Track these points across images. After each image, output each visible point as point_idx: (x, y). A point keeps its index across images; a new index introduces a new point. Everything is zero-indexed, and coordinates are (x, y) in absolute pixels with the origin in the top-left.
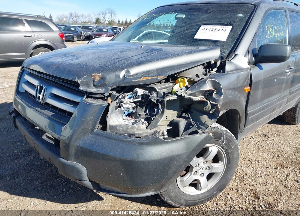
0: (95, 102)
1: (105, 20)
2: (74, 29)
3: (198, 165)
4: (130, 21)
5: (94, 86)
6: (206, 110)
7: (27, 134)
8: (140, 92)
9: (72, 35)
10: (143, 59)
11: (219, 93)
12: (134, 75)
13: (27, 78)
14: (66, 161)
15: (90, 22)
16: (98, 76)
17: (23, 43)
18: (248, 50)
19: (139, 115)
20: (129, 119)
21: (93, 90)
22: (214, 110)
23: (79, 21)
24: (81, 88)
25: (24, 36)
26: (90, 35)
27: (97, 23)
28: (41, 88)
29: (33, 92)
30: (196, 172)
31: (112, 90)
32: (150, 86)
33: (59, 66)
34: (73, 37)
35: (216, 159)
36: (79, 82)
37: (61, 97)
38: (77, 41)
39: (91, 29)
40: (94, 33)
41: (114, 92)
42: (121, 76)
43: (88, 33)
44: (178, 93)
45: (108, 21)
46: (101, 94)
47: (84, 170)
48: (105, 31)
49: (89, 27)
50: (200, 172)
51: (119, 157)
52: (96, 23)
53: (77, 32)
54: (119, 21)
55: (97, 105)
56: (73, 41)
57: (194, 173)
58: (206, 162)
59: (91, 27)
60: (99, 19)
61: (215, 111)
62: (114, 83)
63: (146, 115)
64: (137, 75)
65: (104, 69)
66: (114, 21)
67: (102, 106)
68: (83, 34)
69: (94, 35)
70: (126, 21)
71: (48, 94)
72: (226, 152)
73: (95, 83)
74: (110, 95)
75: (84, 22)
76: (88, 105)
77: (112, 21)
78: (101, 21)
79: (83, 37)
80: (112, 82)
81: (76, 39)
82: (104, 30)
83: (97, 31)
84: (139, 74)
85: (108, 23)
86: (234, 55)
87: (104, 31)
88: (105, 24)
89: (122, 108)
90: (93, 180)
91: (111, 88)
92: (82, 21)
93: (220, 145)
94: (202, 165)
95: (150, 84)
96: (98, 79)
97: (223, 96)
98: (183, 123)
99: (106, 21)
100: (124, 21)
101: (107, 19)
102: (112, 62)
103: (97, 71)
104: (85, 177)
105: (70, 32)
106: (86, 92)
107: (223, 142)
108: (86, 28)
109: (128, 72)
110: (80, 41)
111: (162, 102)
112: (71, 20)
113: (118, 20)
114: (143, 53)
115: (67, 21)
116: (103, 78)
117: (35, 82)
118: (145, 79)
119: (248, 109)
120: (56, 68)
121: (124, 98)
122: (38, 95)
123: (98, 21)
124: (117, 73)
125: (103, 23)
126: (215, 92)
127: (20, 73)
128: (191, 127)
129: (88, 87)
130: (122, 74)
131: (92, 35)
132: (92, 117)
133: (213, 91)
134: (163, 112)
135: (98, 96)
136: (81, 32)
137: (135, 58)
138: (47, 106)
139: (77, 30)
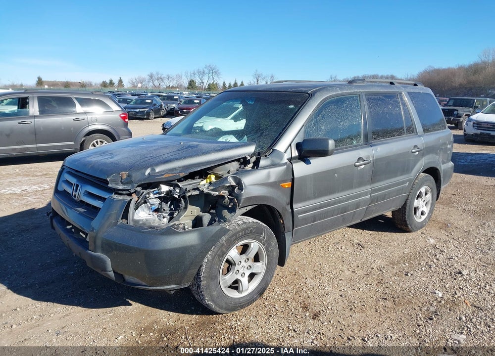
0: (119, 198)
1: (203, 83)
2: (149, 101)
3: (240, 263)
4: (242, 82)
5: (122, 183)
6: (226, 204)
7: (62, 232)
8: (165, 188)
9: (146, 110)
10: (172, 157)
11: (241, 189)
12: (158, 172)
13: (67, 177)
14: (93, 253)
15: (180, 87)
16: (125, 175)
17: (72, 129)
18: (290, 145)
19: (164, 210)
20: (154, 214)
21: (121, 187)
22: (232, 204)
23: (164, 85)
24: (110, 185)
25: (74, 120)
26: (174, 108)
27: (191, 87)
28: (77, 186)
29: (69, 190)
30: (238, 270)
31: (138, 186)
32: (173, 182)
33: (94, 165)
34: (148, 114)
35: (257, 259)
36: (108, 180)
37: (95, 194)
38: (155, 118)
39: (176, 100)
40: (180, 106)
41: (139, 189)
42: (147, 173)
43: (172, 105)
44: (200, 189)
45: (208, 84)
46: (128, 190)
47: (109, 261)
48: (197, 103)
49: (174, 96)
50: (241, 271)
51: (136, 246)
52: (188, 88)
53: (155, 105)
54: (224, 84)
55: (120, 200)
56: (148, 119)
57: (236, 273)
58: (248, 259)
59: (177, 97)
60: (193, 81)
61: (233, 206)
62: (139, 181)
63: (169, 210)
64: (161, 173)
65: (131, 168)
66: (216, 84)
67: (125, 201)
68: (163, 107)
69: (180, 109)
70: (235, 85)
71: (83, 191)
72: (267, 249)
73: (123, 181)
74: (136, 192)
75: (170, 86)
76: (113, 200)
77: (213, 83)
78: (197, 84)
79: (163, 112)
80: (137, 180)
81: (152, 115)
82: (195, 101)
83: (185, 103)
84: (163, 171)
85: (207, 87)
86: (272, 150)
87: (195, 103)
88: (202, 89)
89: (148, 204)
90: (117, 271)
91: (136, 185)
92: (168, 85)
93: (260, 241)
94: (243, 263)
95: (174, 181)
96: (125, 177)
97: (244, 191)
98: (207, 218)
99: (205, 84)
100: (232, 84)
101: (205, 81)
102: (142, 161)
103: (125, 169)
104: (110, 268)
105: (144, 106)
106: (114, 189)
107: (264, 238)
108: (170, 98)
109: (153, 170)
110: (160, 119)
111: (184, 197)
112: (151, 84)
113: (223, 82)
114: (177, 150)
115: (145, 86)
116: (129, 176)
117: (73, 180)
118: (168, 175)
119: (294, 206)
120: (91, 167)
121: (149, 193)
122: (74, 193)
123: (192, 84)
124: (143, 171)
125: (200, 88)
126: (237, 188)
127: (60, 172)
128: (213, 222)
129: (116, 184)
130: (148, 171)
131: (178, 109)
132: (117, 210)
133: (236, 187)
134: (186, 208)
135: (124, 192)
136: (161, 106)
137: (165, 156)
138: (82, 204)
139: (154, 102)
